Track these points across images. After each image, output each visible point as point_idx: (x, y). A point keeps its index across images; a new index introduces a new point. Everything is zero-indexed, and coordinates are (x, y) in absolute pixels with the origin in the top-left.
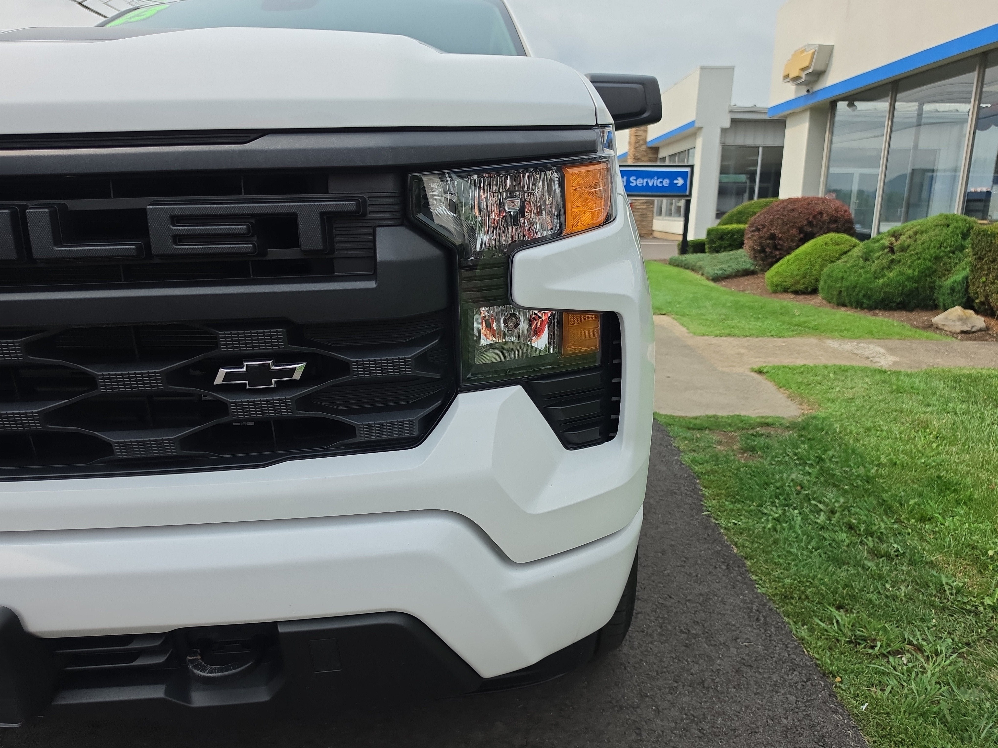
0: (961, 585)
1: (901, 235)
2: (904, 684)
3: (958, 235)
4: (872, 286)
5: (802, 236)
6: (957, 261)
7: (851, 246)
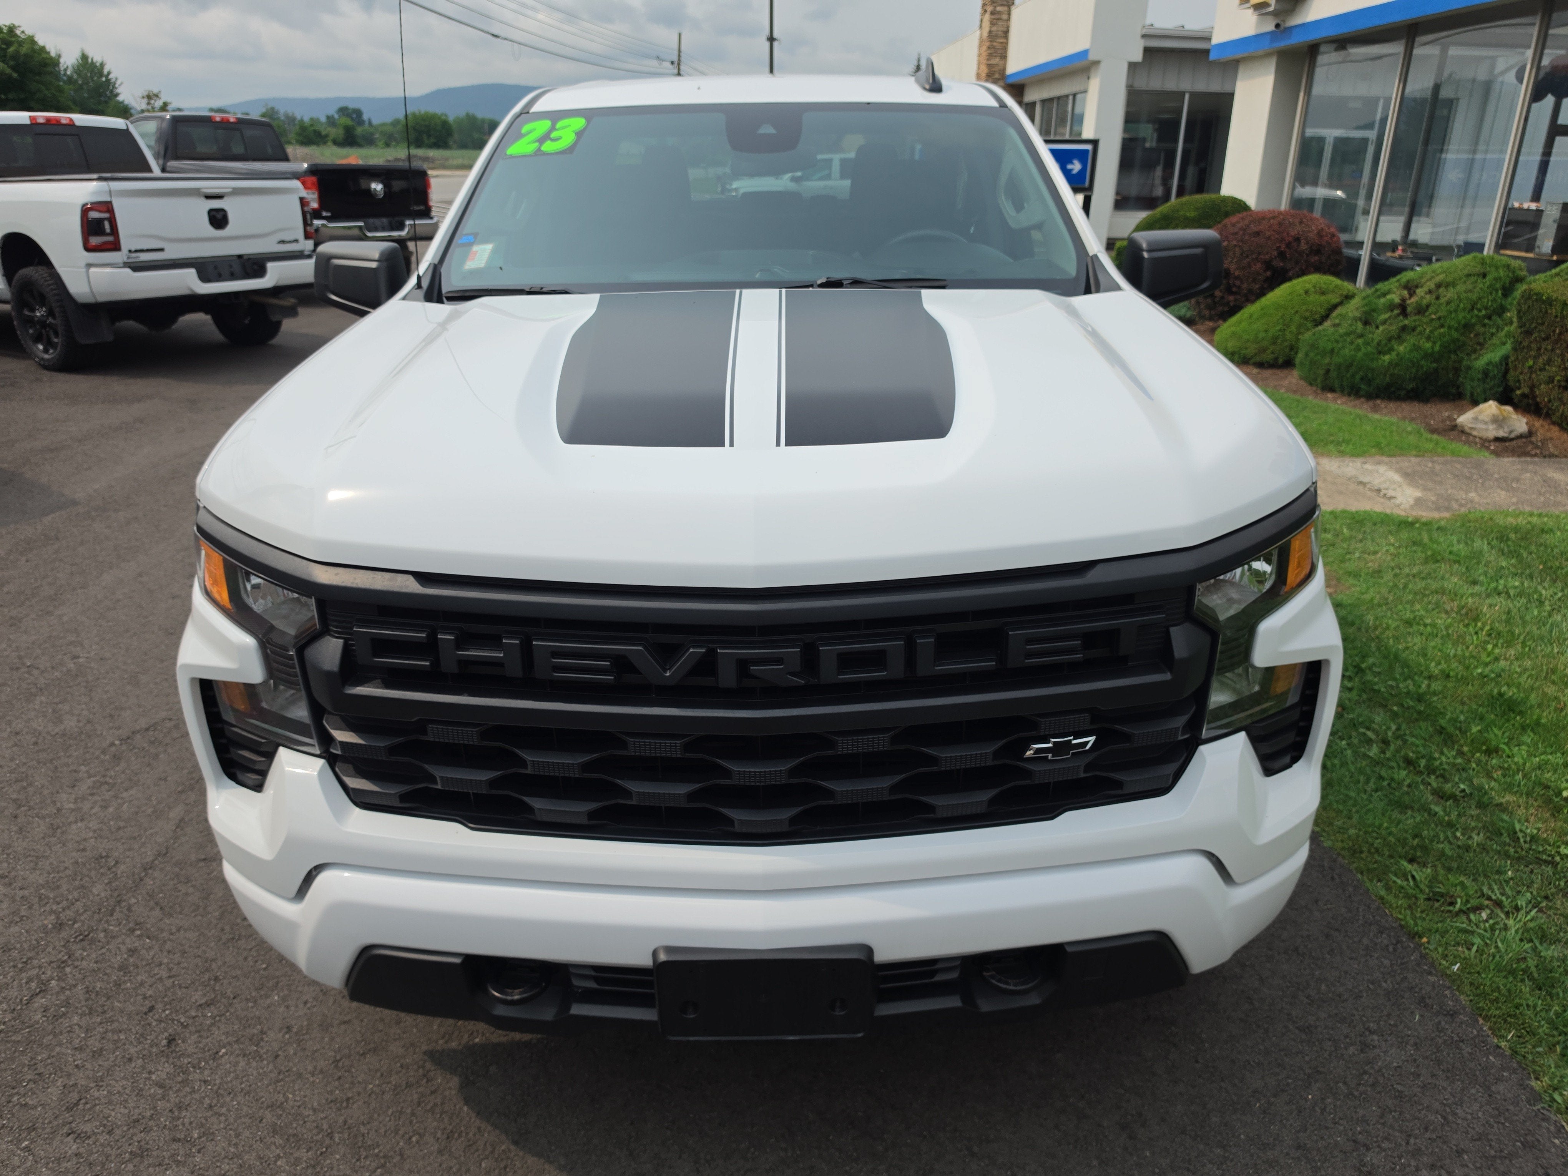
0: (1535, 831)
1: (1417, 287)
2: (1488, 941)
3: (1497, 291)
4: (1374, 365)
5: (1269, 273)
6: (1494, 331)
7: (1342, 295)
